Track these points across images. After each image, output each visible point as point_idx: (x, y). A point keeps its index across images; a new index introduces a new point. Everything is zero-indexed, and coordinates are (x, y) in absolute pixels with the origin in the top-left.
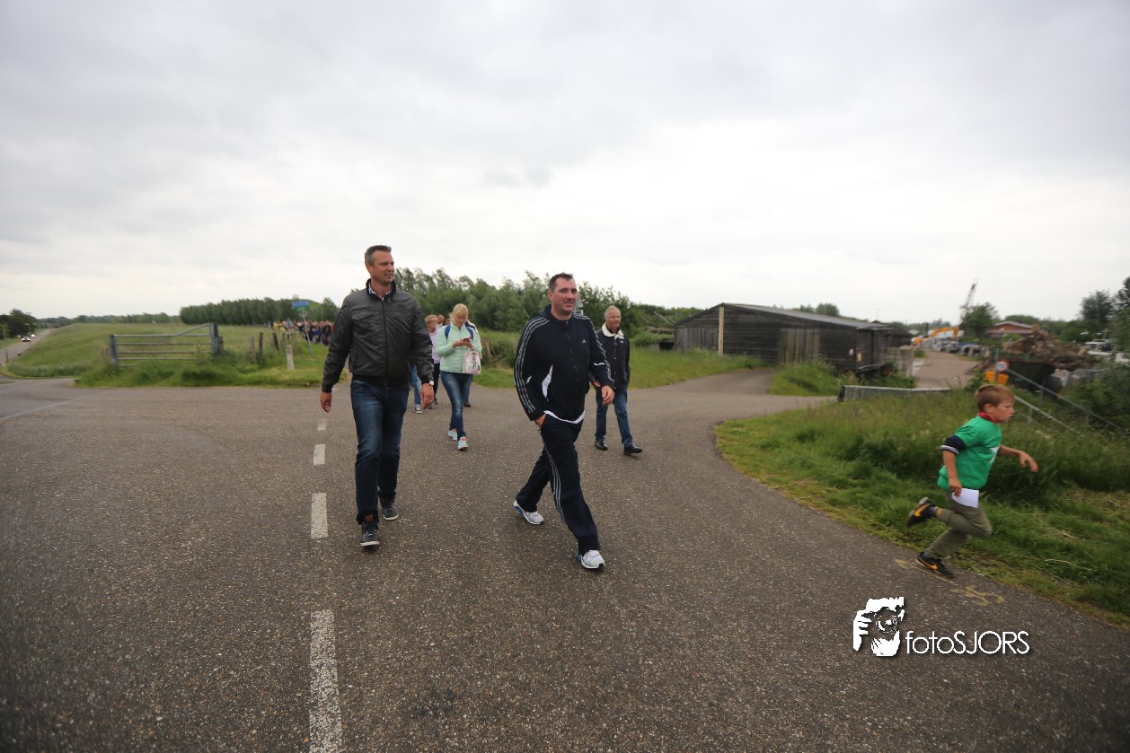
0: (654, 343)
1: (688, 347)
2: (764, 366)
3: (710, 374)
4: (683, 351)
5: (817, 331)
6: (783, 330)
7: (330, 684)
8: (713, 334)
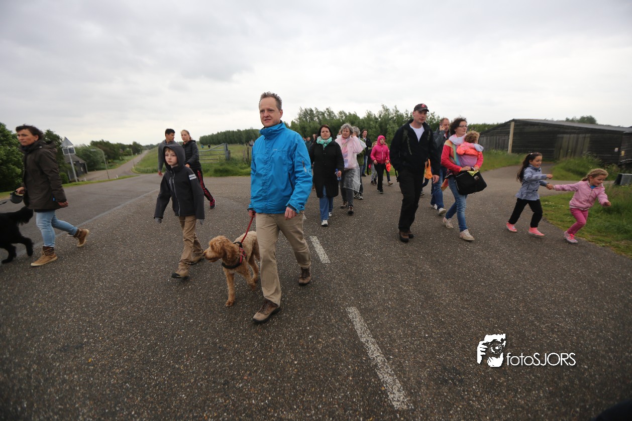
3: (504, 166)
5: (588, 135)
7: (379, 354)
8: (505, 140)
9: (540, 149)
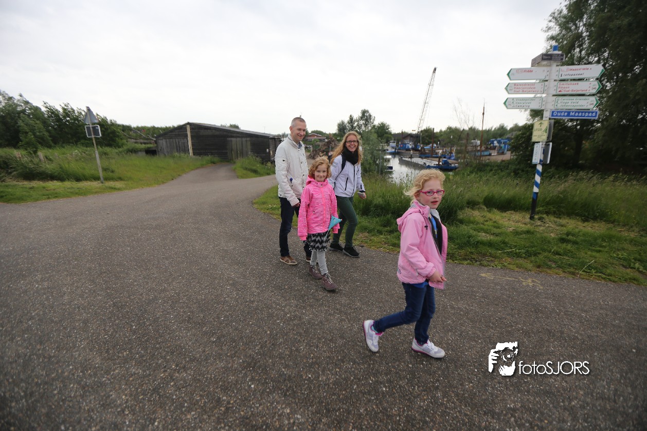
0: (140, 151)
1: (168, 152)
2: (221, 162)
3: (193, 170)
4: (165, 155)
5: (248, 139)
6: (229, 139)
8: (184, 143)
9: (217, 151)
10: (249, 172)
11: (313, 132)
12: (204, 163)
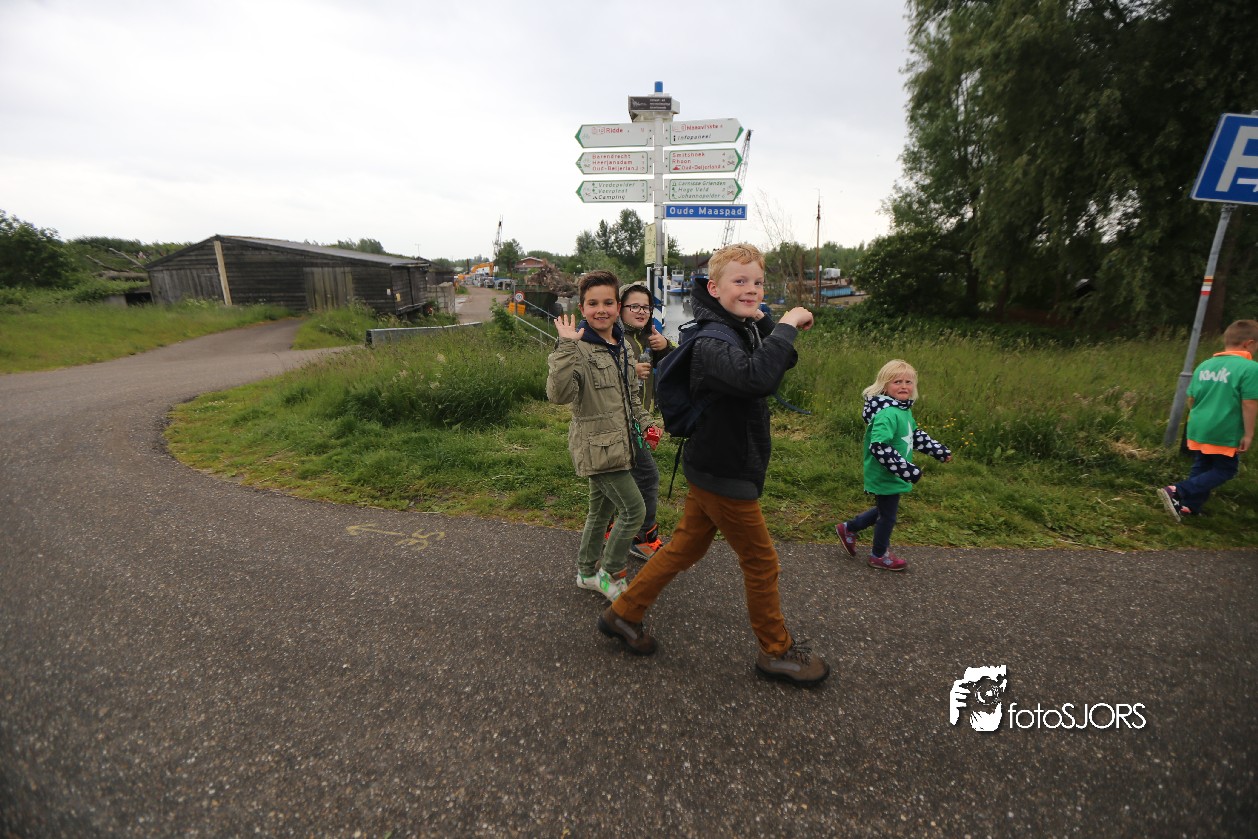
0: (114, 295)
1: (176, 298)
2: (293, 315)
5: (347, 269)
6: (308, 269)
8: (211, 278)
9: (282, 294)
10: (328, 336)
11: (533, 254)
12: (249, 317)
